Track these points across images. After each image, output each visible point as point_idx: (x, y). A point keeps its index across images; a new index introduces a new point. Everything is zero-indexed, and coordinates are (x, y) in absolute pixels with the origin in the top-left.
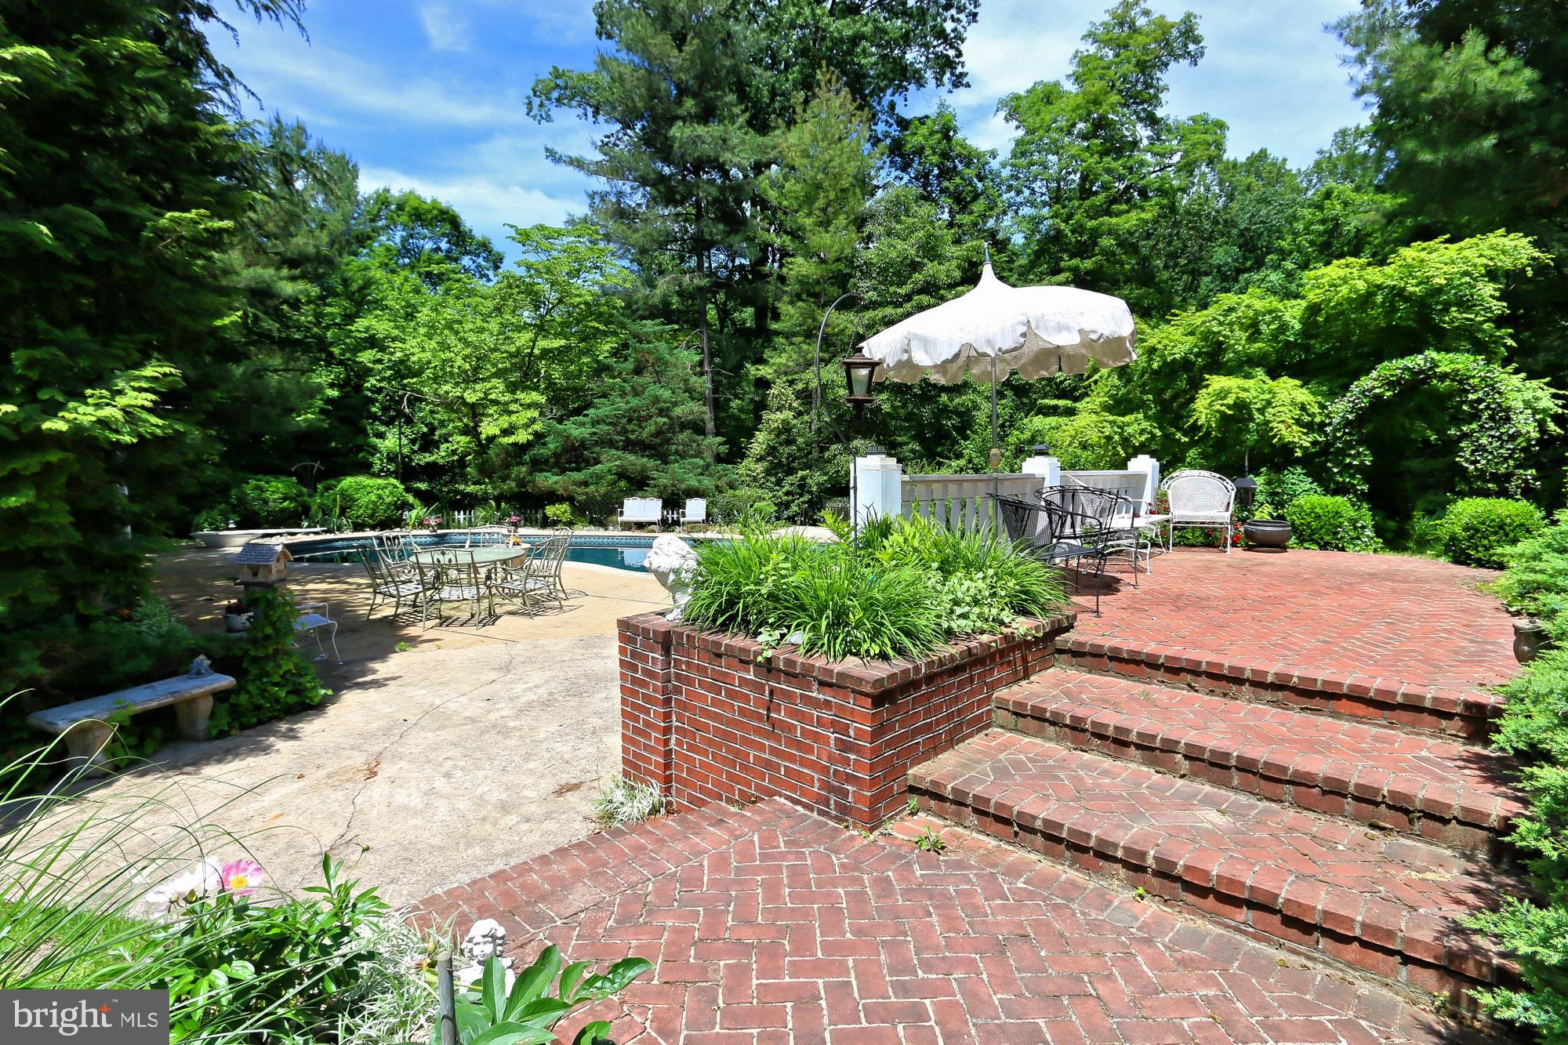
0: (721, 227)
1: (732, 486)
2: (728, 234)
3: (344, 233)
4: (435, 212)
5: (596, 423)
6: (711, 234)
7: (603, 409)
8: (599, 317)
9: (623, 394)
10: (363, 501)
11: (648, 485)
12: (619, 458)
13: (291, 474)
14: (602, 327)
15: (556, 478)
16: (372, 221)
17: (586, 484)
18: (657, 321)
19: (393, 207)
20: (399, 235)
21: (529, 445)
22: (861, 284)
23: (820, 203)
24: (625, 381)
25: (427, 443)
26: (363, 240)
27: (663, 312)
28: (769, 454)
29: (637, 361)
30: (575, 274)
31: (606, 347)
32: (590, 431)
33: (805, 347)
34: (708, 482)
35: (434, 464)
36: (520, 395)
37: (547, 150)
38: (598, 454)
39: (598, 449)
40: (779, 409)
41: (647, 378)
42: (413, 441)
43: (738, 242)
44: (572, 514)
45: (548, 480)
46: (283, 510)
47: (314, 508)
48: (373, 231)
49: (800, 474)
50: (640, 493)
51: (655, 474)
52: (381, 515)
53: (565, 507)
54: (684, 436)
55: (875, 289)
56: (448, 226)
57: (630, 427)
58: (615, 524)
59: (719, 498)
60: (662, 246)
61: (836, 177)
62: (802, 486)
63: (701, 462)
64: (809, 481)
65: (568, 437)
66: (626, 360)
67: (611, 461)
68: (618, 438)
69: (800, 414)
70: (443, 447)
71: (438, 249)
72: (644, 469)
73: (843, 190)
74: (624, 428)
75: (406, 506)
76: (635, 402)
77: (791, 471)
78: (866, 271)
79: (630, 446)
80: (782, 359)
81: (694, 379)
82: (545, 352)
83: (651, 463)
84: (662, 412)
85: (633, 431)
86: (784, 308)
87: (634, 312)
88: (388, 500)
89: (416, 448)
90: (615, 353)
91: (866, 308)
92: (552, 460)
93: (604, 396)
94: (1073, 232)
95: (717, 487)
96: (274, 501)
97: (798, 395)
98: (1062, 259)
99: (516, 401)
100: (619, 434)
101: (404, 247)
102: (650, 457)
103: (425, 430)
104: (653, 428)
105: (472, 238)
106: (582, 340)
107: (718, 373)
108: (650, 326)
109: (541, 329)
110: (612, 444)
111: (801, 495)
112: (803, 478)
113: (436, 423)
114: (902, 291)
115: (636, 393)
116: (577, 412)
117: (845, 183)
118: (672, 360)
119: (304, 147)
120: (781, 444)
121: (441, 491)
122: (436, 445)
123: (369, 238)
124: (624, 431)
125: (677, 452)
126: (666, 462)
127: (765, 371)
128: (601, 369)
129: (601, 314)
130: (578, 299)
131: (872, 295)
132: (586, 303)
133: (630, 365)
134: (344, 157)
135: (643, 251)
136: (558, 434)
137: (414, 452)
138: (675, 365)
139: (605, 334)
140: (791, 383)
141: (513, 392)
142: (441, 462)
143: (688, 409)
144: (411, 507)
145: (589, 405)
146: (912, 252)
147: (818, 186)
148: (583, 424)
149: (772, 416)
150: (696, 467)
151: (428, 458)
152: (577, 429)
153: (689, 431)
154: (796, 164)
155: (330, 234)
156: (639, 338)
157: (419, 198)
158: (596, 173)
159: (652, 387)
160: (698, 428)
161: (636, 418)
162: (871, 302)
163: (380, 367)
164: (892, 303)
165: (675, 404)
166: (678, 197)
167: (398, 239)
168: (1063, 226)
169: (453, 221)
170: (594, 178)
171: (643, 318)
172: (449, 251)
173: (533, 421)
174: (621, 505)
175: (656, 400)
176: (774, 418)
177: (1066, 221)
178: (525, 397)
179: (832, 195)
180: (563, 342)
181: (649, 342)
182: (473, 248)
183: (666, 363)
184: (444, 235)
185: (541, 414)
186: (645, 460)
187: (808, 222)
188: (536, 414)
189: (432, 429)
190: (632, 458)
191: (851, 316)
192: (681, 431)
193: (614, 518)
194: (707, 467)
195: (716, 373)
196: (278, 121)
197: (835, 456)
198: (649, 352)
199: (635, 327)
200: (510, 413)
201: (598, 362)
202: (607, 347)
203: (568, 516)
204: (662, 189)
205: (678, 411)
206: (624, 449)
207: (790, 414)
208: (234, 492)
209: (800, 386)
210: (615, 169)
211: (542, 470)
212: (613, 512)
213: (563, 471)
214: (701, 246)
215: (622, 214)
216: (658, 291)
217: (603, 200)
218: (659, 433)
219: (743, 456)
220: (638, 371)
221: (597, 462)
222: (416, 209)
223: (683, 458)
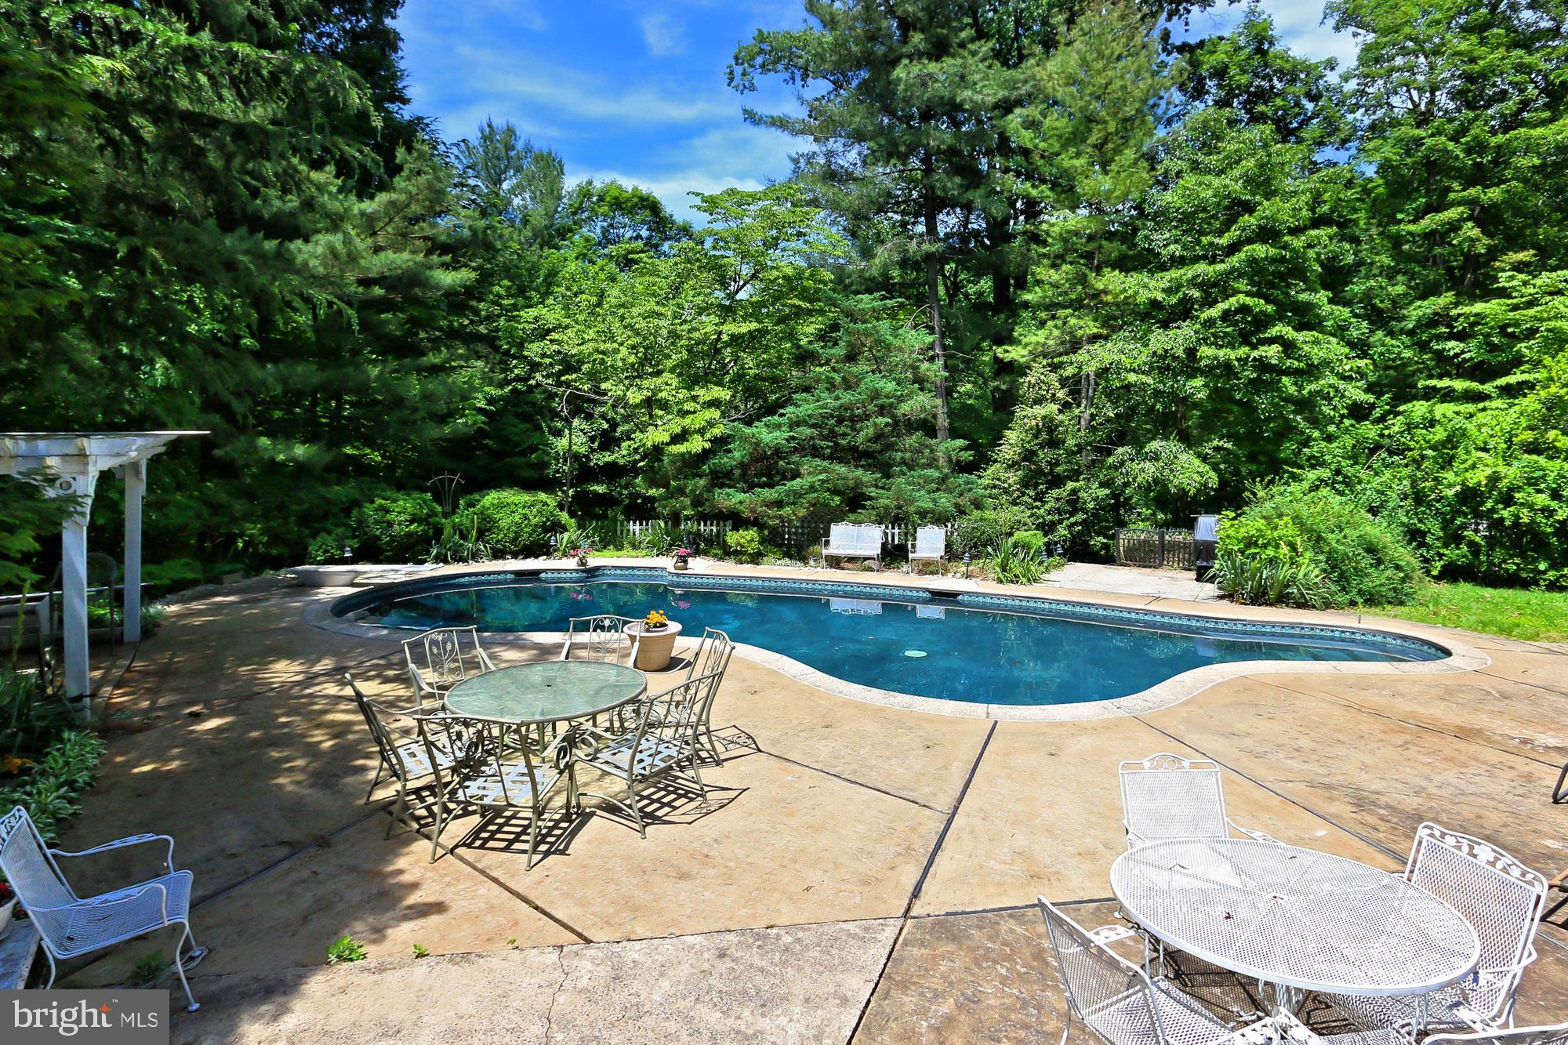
0: (958, 180)
1: (978, 505)
2: (966, 188)
3: (547, 228)
4: (635, 200)
5: (795, 424)
6: (944, 189)
7: (805, 407)
8: (804, 295)
9: (832, 387)
10: (504, 523)
11: (864, 507)
12: (825, 470)
13: (424, 490)
14: (804, 305)
15: (741, 496)
16: (574, 214)
17: (779, 504)
18: (877, 295)
19: (595, 199)
20: (600, 225)
21: (706, 454)
22: (1155, 236)
23: (1094, 138)
24: (834, 370)
25: (607, 440)
26: (564, 233)
27: (881, 285)
28: (1025, 459)
29: (850, 344)
30: (773, 243)
31: (808, 330)
32: (786, 435)
33: (1072, 321)
34: (945, 501)
35: (614, 464)
36: (699, 391)
37: (745, 111)
38: (797, 464)
39: (795, 458)
40: (1038, 401)
41: (861, 367)
42: (592, 439)
43: (977, 196)
44: (761, 543)
45: (732, 498)
46: (409, 535)
47: (448, 530)
48: (575, 223)
49: (1070, 485)
50: (852, 516)
51: (872, 492)
52: (525, 539)
53: (752, 533)
54: (912, 440)
55: (1176, 242)
56: (648, 212)
57: (840, 430)
58: (818, 557)
59: (964, 523)
60: (881, 210)
61: (1118, 104)
62: (1074, 503)
63: (937, 474)
64: (1082, 494)
65: (757, 444)
66: (836, 344)
67: (812, 474)
68: (823, 443)
69: (1066, 406)
70: (625, 444)
71: (639, 237)
72: (858, 484)
73: (1125, 120)
74: (832, 431)
75: (557, 527)
76: (847, 397)
77: (1056, 482)
78: (1161, 218)
79: (840, 454)
80: (1040, 336)
81: (925, 366)
82: (735, 339)
83: (867, 477)
84: (882, 410)
85: (844, 435)
86: (1043, 272)
87: (846, 288)
88: (534, 521)
89: (596, 445)
90: (822, 336)
91: (1163, 268)
92: (737, 472)
93: (807, 389)
94: (1469, 151)
95: (957, 506)
96: (400, 524)
97: (1063, 382)
98: (1449, 189)
99: (694, 398)
100: (826, 438)
101: (604, 237)
102: (866, 468)
103: (606, 426)
104: (871, 431)
105: (673, 223)
106: (780, 322)
107: (952, 356)
108: (867, 301)
109: (728, 311)
110: (816, 452)
111: (1072, 514)
112: (1074, 492)
113: (618, 419)
114: (1224, 241)
115: (848, 385)
116: (771, 409)
117: (1129, 111)
118: (897, 342)
119: (513, 148)
120: (1042, 446)
121: (621, 494)
122: (617, 442)
123: (570, 230)
124: (832, 435)
125: (903, 462)
126: (888, 476)
127: (1015, 353)
128: (804, 358)
129: (805, 289)
130: (775, 273)
131: (1175, 249)
132: (785, 277)
133: (840, 351)
134: (550, 154)
135: (859, 217)
136: (745, 439)
137: (593, 450)
138: (900, 349)
139: (810, 313)
140: (1055, 368)
141: (690, 388)
142: (621, 462)
143: (918, 403)
144: (564, 529)
145: (789, 401)
146: (1238, 187)
147: (1090, 120)
148: (778, 426)
149: (1029, 411)
150: (928, 480)
151: (608, 457)
152: (768, 434)
153: (919, 434)
154: (1059, 96)
155: (533, 229)
156: (850, 315)
157: (620, 188)
158: (802, 132)
159: (870, 378)
160: (930, 429)
161: (849, 418)
162: (1172, 258)
163: (548, 361)
164: (1204, 257)
165: (901, 399)
166: (903, 149)
167: (598, 230)
168: (1451, 145)
169: (654, 207)
170: (799, 139)
171: (857, 293)
172: (650, 238)
173: (711, 424)
174: (827, 534)
175: (876, 394)
176: (1029, 415)
177: (1454, 138)
178: (704, 394)
179: (1112, 127)
180: (754, 326)
181: (864, 322)
182: (673, 233)
183: (888, 347)
184: (643, 222)
185: (723, 415)
186: (859, 472)
187: (1079, 163)
188: (717, 415)
189: (614, 426)
190: (842, 469)
191: (1144, 277)
192: (910, 433)
193: (817, 548)
194: (943, 480)
195: (948, 357)
196: (490, 126)
197: (1122, 463)
198: (867, 334)
199: (850, 303)
200: (684, 414)
201: (799, 347)
202: (811, 329)
203: (755, 546)
204: (883, 141)
205: (905, 408)
206: (831, 458)
207: (1054, 408)
208: (355, 512)
209: (1069, 371)
210: (823, 125)
211: (722, 486)
212: (816, 540)
213: (751, 487)
214: (931, 205)
215: (832, 175)
216: (877, 261)
217: (809, 163)
218: (879, 437)
219: (989, 461)
220: (851, 358)
221: (796, 475)
222: (616, 198)
223: (911, 468)
